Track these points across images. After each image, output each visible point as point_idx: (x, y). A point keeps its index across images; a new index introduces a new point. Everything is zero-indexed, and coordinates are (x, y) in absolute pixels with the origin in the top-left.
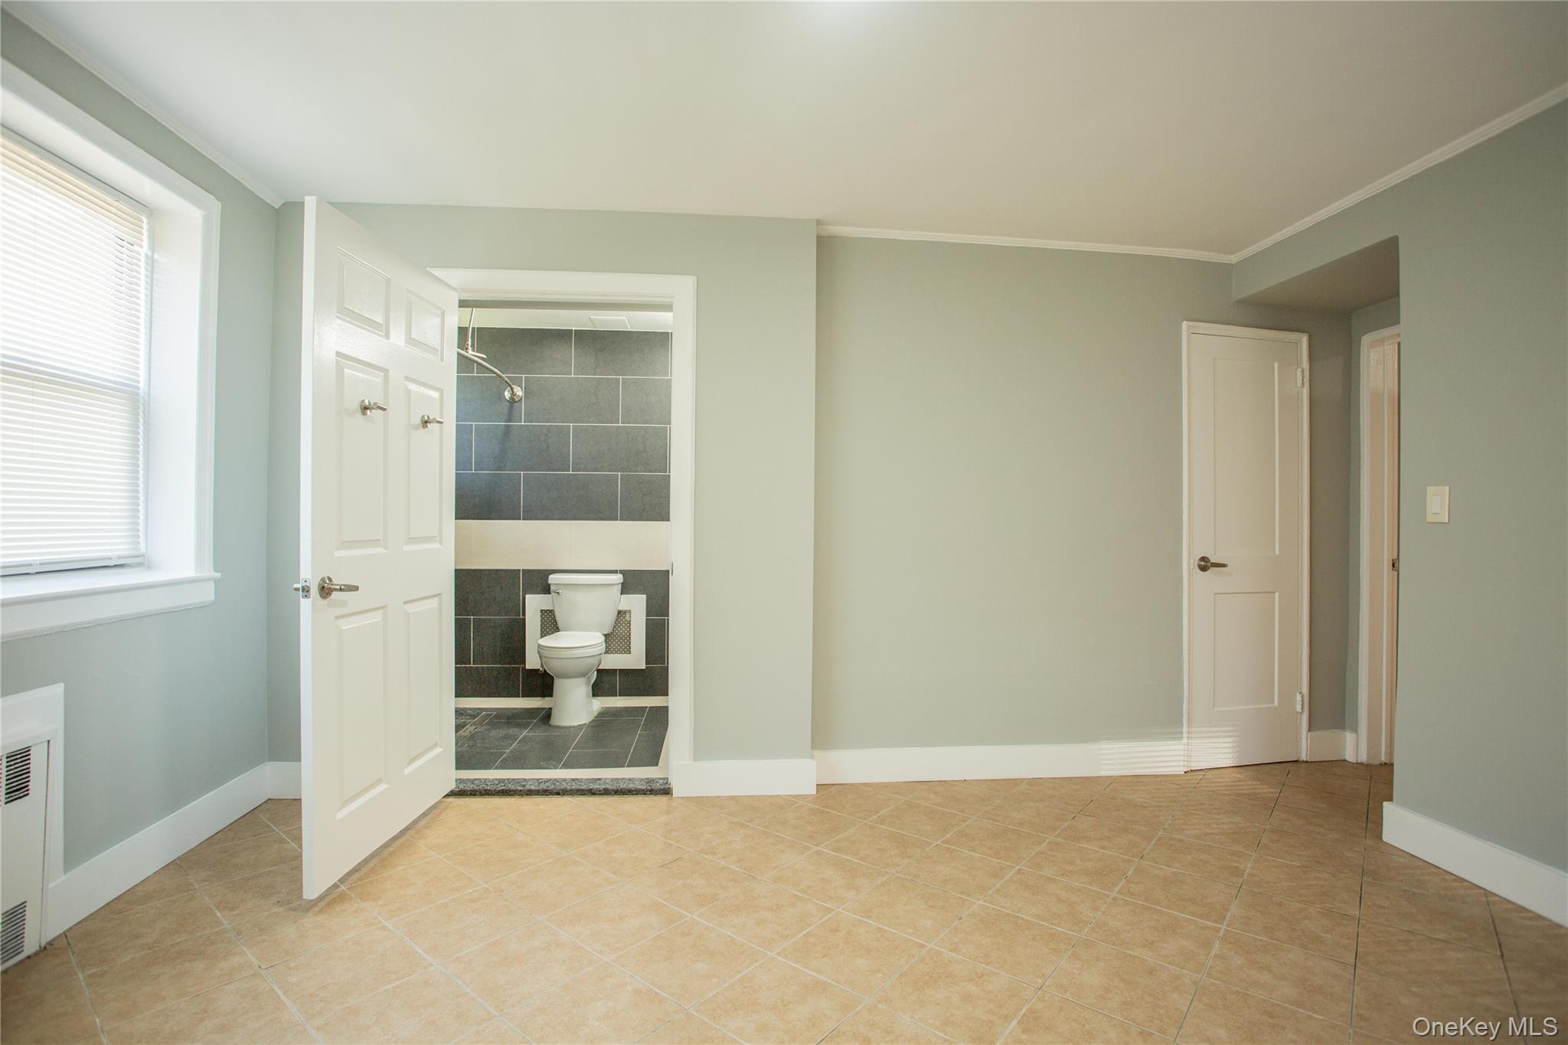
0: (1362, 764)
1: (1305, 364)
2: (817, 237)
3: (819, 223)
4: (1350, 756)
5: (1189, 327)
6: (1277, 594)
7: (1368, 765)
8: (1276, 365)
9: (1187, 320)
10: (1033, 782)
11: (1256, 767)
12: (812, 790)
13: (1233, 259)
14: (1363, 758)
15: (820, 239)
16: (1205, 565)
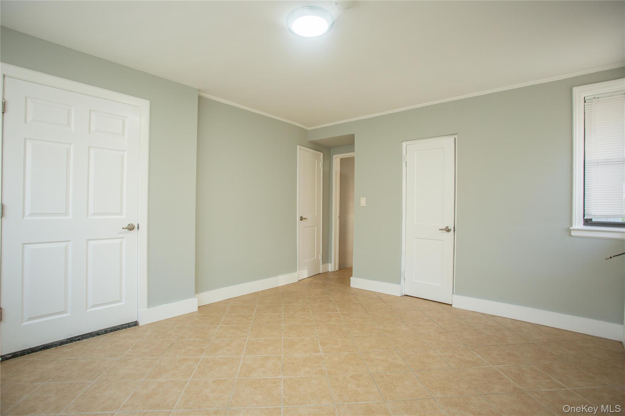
0: (332, 272)
1: (322, 161)
2: (198, 96)
3: (199, 90)
4: (330, 270)
5: (299, 147)
6: (316, 227)
7: (334, 272)
8: (316, 161)
9: (299, 145)
10: (262, 292)
11: (313, 277)
12: (196, 309)
13: (309, 129)
14: (333, 270)
15: (200, 97)
16: (302, 219)
